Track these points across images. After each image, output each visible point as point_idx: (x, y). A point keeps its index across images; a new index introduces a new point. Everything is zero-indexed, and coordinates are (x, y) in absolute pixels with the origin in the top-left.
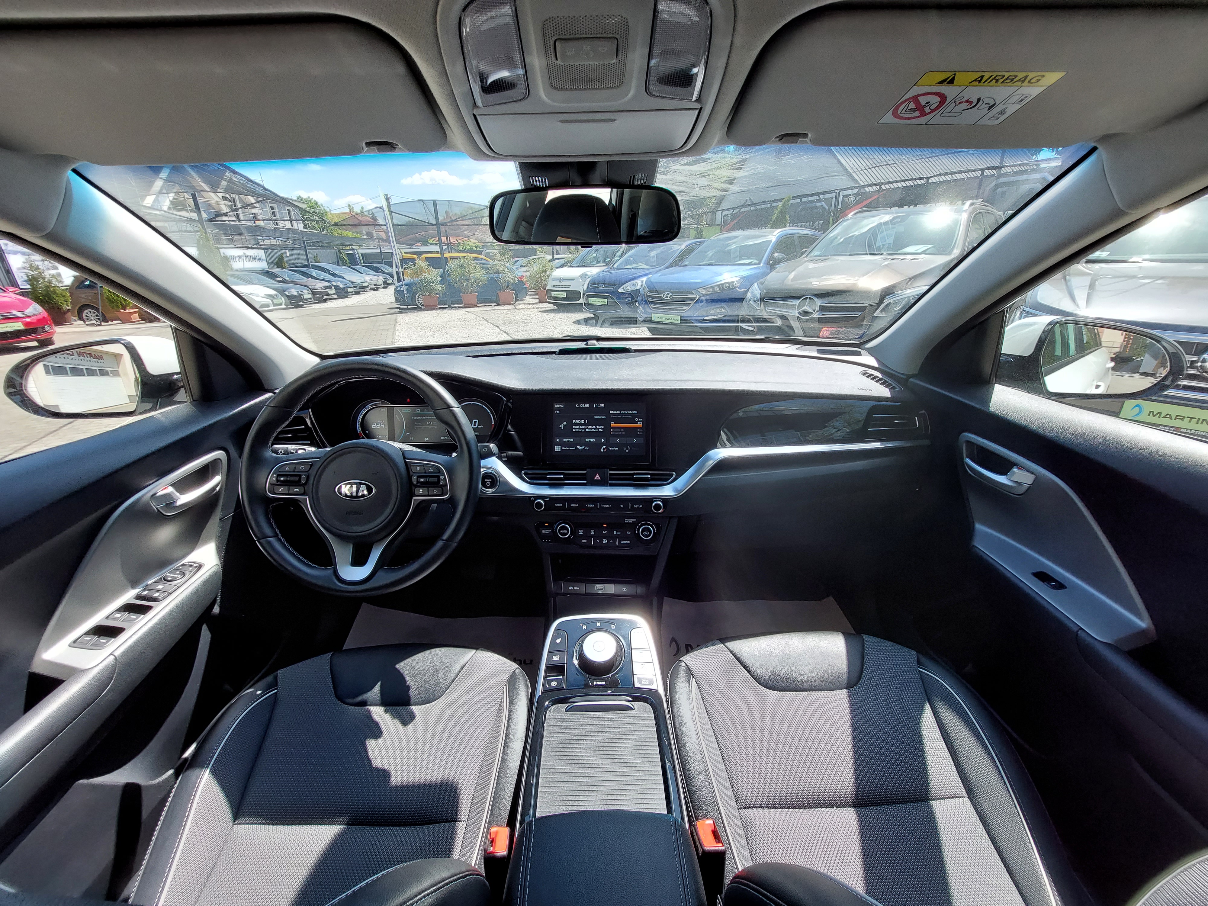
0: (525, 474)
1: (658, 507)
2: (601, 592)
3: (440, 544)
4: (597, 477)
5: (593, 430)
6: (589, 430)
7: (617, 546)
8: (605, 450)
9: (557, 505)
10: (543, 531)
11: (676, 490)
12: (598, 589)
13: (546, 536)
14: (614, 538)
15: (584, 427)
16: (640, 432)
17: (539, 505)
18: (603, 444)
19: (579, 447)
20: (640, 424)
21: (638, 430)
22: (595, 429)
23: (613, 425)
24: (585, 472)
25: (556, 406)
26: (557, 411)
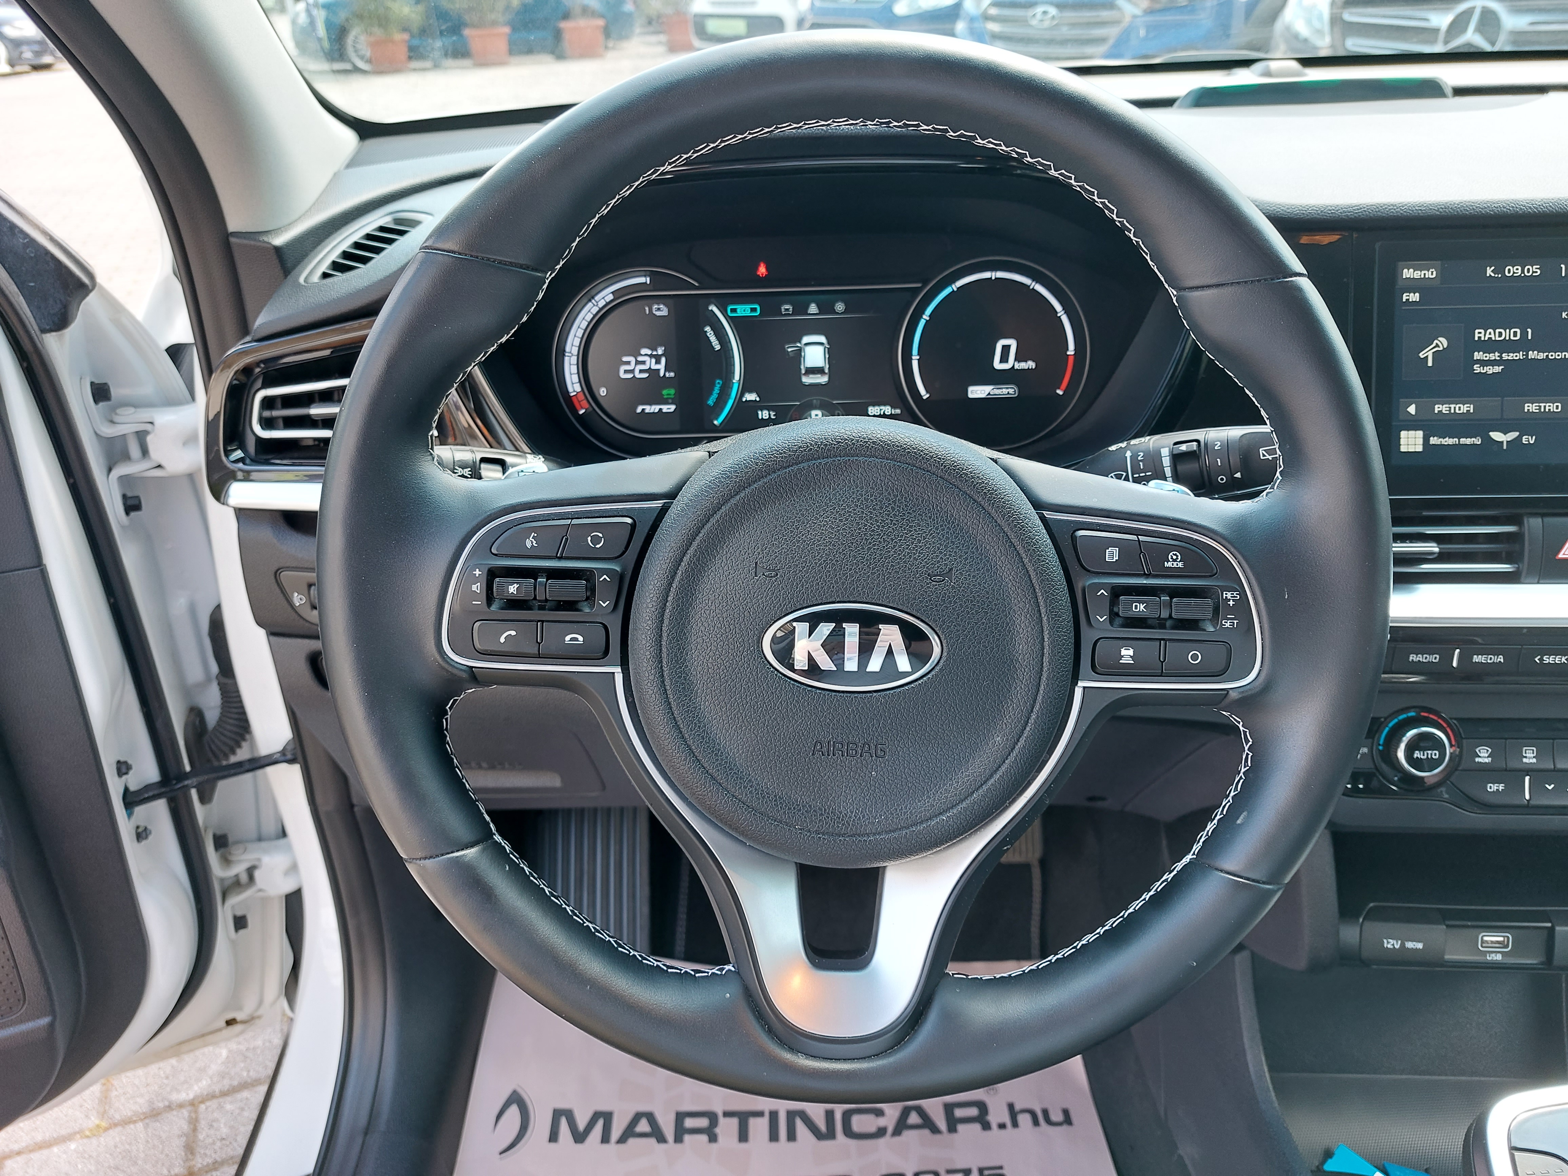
2: (1499, 958)
9: (1420, 658)
12: (1491, 945)
15: (1519, 356)
19: (1497, 436)
24: (1512, 529)
25: (1408, 273)
26: (1412, 294)
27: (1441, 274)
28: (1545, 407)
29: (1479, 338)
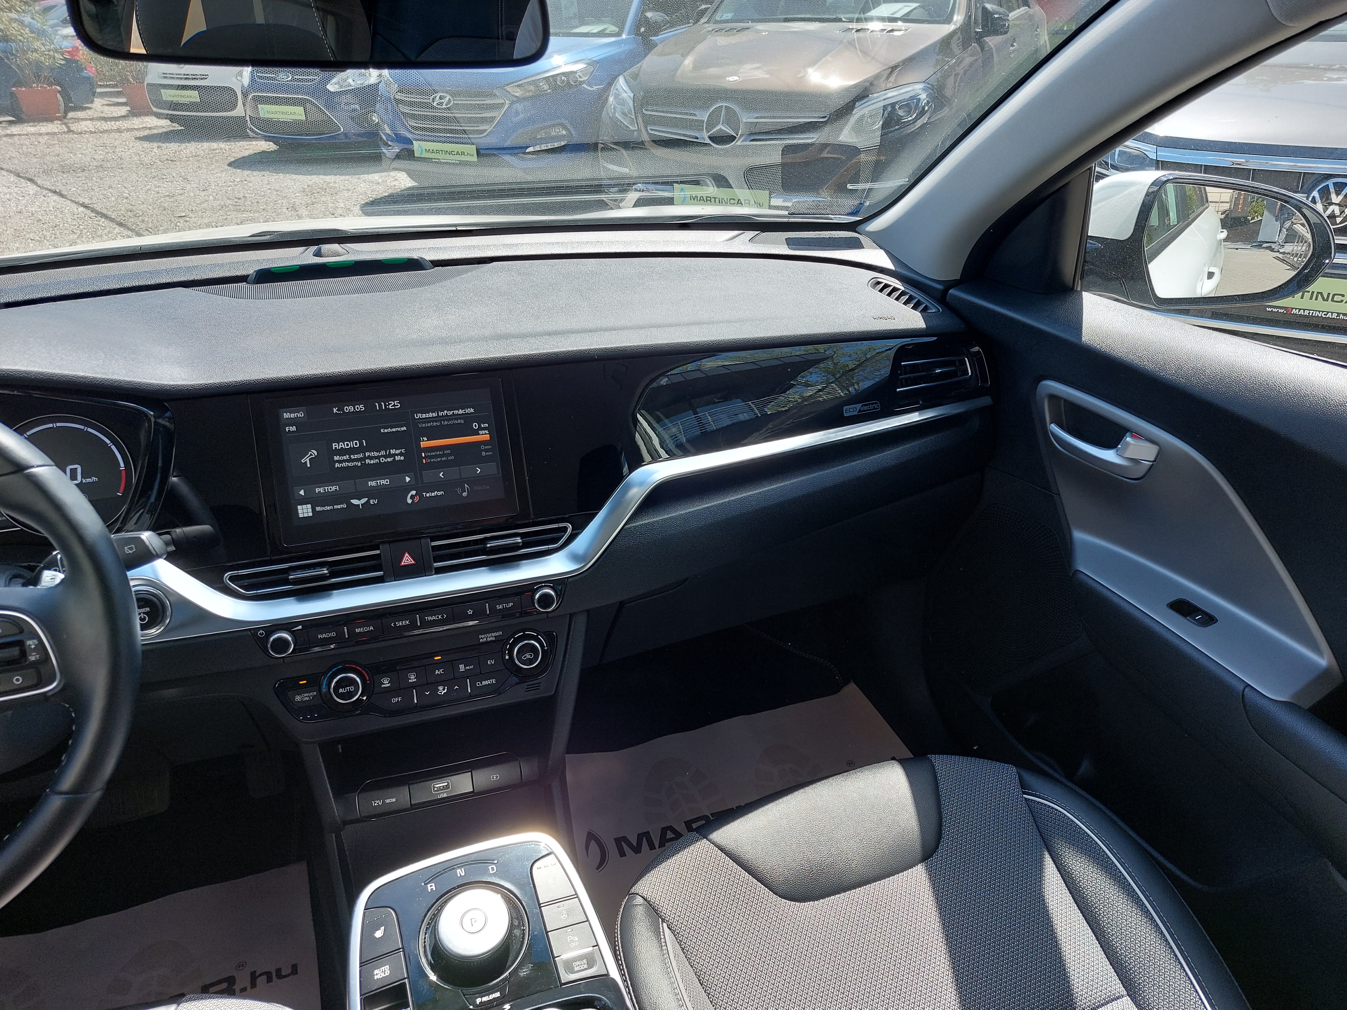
0: (232, 579)
1: (546, 600)
2: (445, 795)
3: (55, 804)
4: (407, 560)
5: (383, 460)
6: (372, 462)
7: (470, 696)
8: (417, 499)
9: (324, 636)
10: (298, 698)
11: (575, 558)
12: (439, 789)
13: (305, 709)
14: (461, 679)
15: (361, 456)
16: (486, 451)
17: (281, 645)
18: (409, 488)
19: (355, 502)
20: (484, 436)
21: (483, 447)
22: (386, 457)
23: (425, 443)
24: (378, 552)
25: (286, 416)
26: (291, 427)
27: (307, 414)
28: (380, 482)
29: (336, 448)
